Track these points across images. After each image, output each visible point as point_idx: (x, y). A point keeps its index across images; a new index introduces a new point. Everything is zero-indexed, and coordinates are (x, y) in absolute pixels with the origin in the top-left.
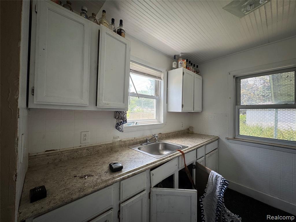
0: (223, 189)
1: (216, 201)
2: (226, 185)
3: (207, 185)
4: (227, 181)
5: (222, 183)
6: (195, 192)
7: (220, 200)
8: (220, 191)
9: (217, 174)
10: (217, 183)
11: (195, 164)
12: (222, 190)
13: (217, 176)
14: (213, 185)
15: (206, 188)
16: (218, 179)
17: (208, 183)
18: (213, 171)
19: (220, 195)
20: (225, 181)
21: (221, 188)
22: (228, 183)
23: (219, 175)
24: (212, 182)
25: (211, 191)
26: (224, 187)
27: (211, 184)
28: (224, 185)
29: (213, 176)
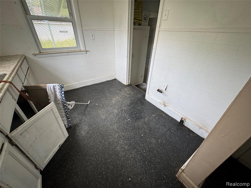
0: (62, 91)
1: (61, 102)
2: (62, 88)
3: (49, 97)
4: (62, 85)
5: (60, 88)
6: (53, 104)
7: (64, 99)
8: (61, 94)
9: (53, 85)
10: (56, 91)
11: (24, 89)
12: (62, 93)
13: (54, 86)
14: (53, 94)
15: (49, 100)
16: (55, 88)
17: (49, 95)
18: (48, 85)
19: (62, 96)
20: (61, 86)
21: (60, 92)
22: (63, 86)
23: (55, 84)
24: (52, 93)
25: (54, 99)
26: (62, 90)
27: (52, 94)
28: (62, 89)
29: (50, 88)
